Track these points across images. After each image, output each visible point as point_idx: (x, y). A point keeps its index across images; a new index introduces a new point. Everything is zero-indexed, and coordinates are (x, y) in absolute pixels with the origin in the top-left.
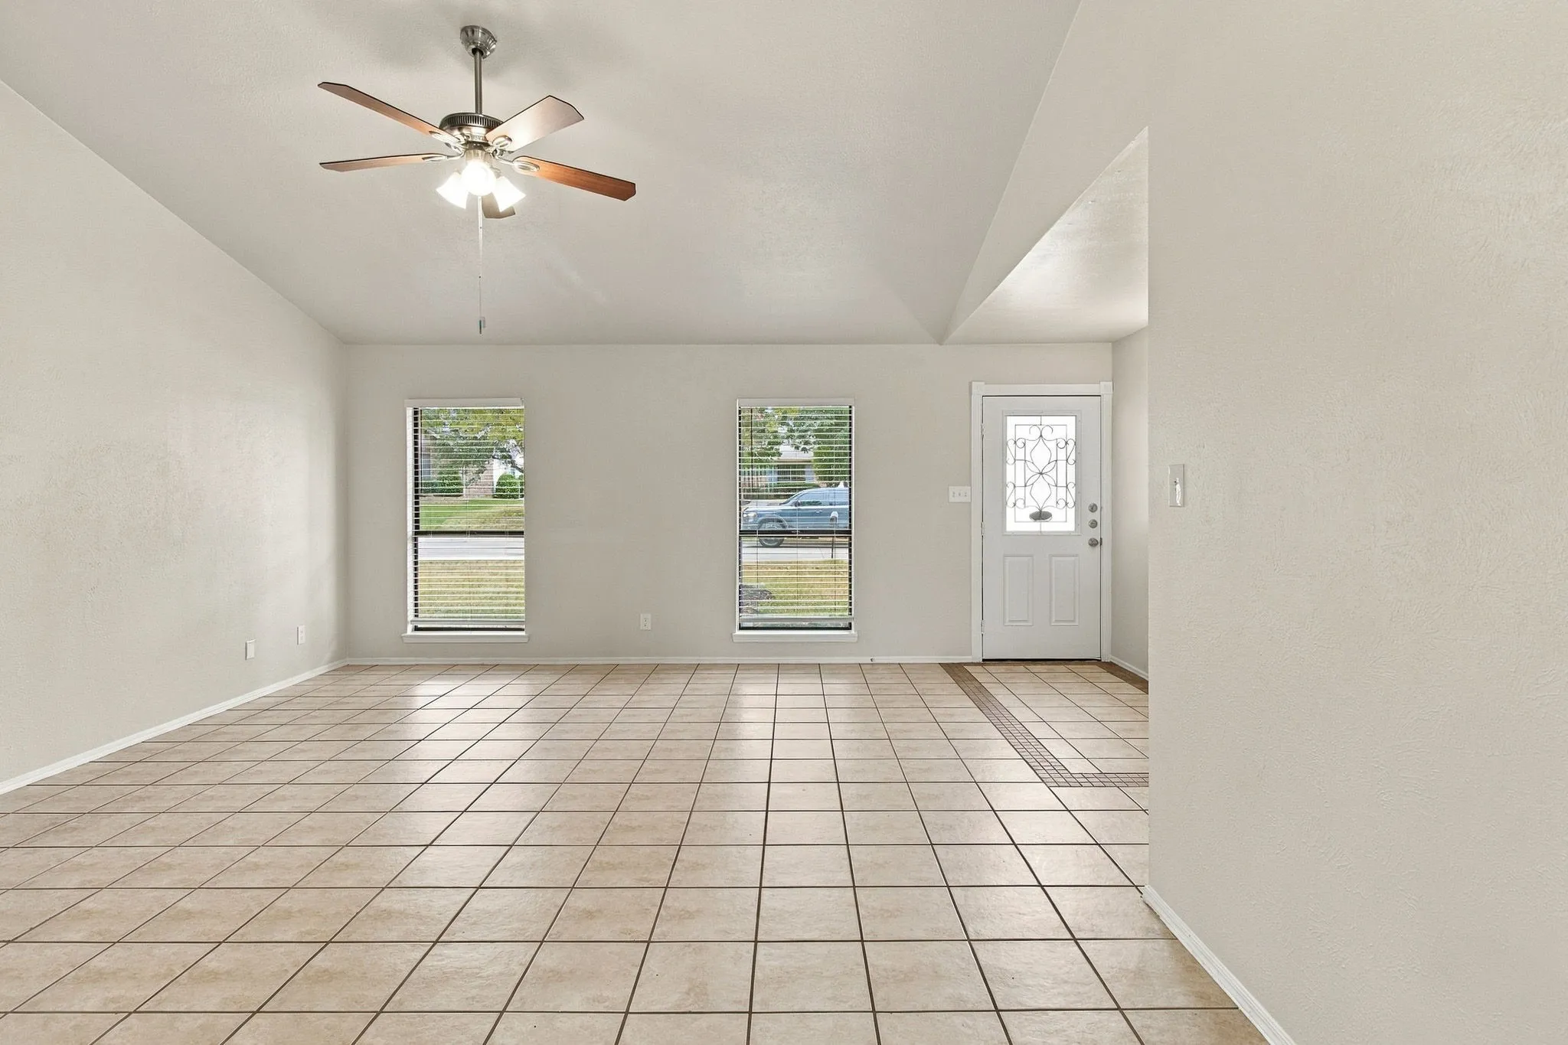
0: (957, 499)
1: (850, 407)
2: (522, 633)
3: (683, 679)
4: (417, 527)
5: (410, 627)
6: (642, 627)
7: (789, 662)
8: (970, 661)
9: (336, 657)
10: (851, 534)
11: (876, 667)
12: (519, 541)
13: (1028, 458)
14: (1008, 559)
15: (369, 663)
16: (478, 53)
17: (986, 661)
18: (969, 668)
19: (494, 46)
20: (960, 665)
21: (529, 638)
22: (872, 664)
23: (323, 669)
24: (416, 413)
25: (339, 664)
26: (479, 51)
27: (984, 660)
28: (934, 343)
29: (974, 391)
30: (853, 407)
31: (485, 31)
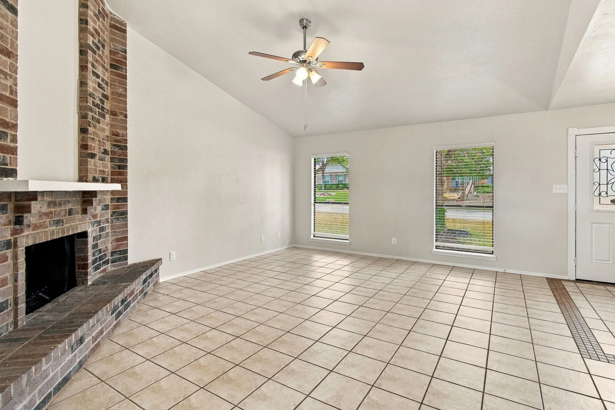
0: (558, 191)
1: (493, 147)
2: (348, 241)
3: (405, 267)
4: (315, 200)
5: (312, 236)
6: (393, 243)
7: (460, 266)
8: (567, 279)
9: (291, 243)
10: (493, 208)
11: (506, 274)
12: (347, 207)
13: (609, 168)
14: (594, 225)
15: (300, 247)
16: (305, 28)
17: (577, 280)
18: (564, 283)
19: (310, 24)
20: (560, 280)
21: (350, 243)
22: (504, 273)
23: (285, 247)
24: (315, 160)
25: (292, 246)
26: (305, 27)
27: (576, 279)
28: (544, 110)
29: (569, 133)
30: (494, 147)
31: (307, 20)
